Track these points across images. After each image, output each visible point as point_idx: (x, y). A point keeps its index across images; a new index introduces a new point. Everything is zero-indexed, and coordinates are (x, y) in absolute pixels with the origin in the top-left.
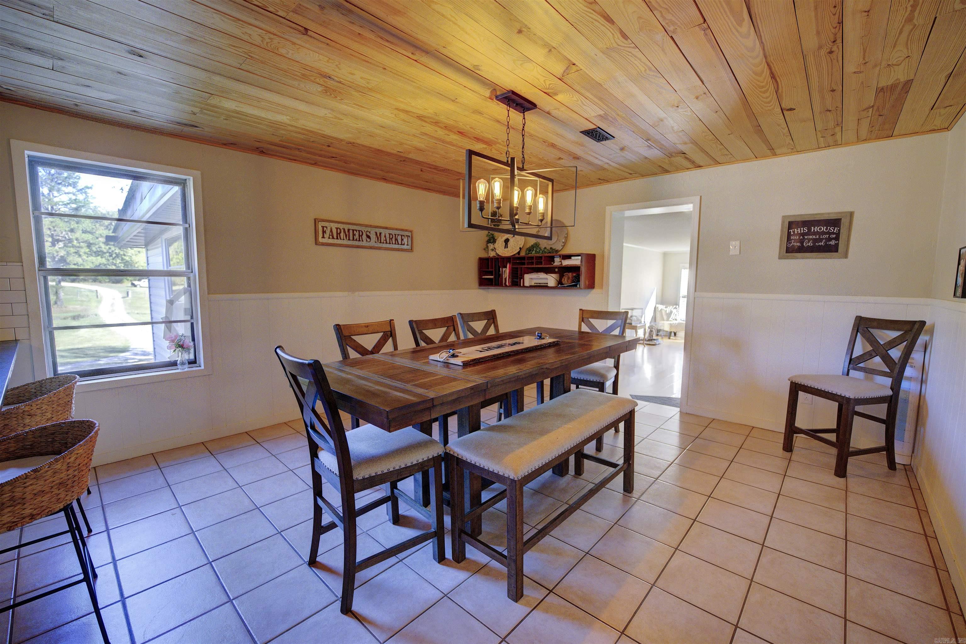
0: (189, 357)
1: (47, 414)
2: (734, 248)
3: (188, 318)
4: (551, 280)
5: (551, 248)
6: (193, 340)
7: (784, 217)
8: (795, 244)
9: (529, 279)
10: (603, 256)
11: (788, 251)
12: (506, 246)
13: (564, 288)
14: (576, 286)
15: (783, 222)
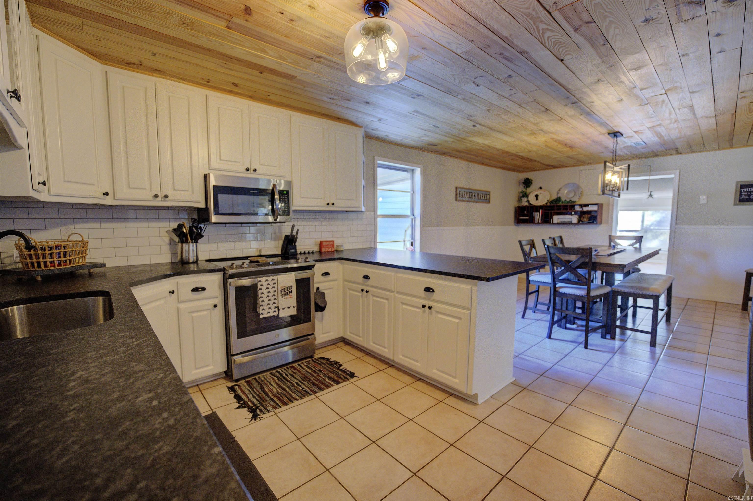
2: (703, 199)
4: (574, 219)
5: (570, 200)
7: (737, 182)
8: (745, 197)
9: (556, 219)
10: (609, 205)
11: (740, 201)
12: (537, 199)
13: (583, 223)
14: (593, 222)
15: (737, 186)
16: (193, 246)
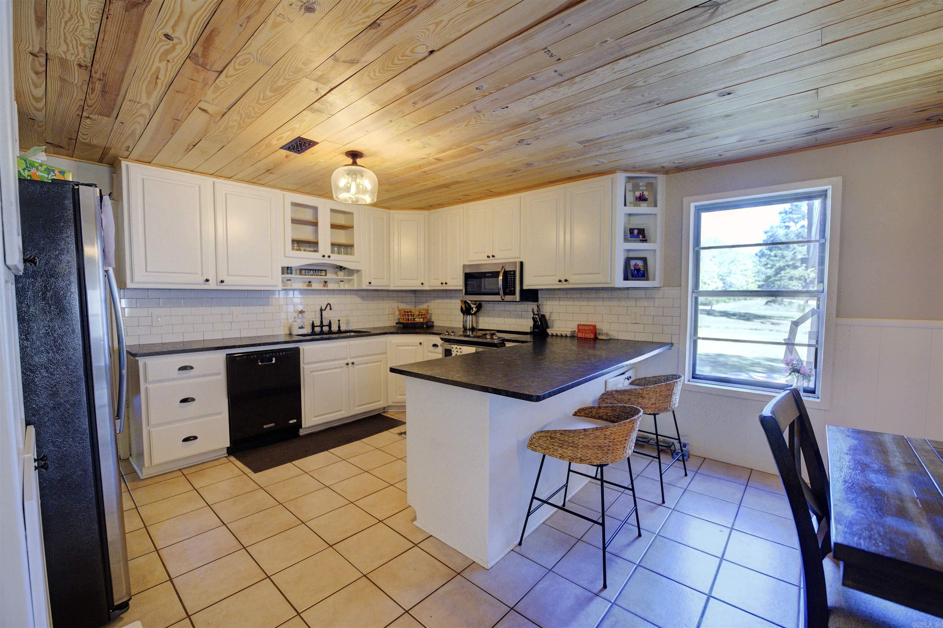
0: (809, 385)
1: (652, 400)
3: (814, 342)
6: (816, 367)
16: (469, 317)
